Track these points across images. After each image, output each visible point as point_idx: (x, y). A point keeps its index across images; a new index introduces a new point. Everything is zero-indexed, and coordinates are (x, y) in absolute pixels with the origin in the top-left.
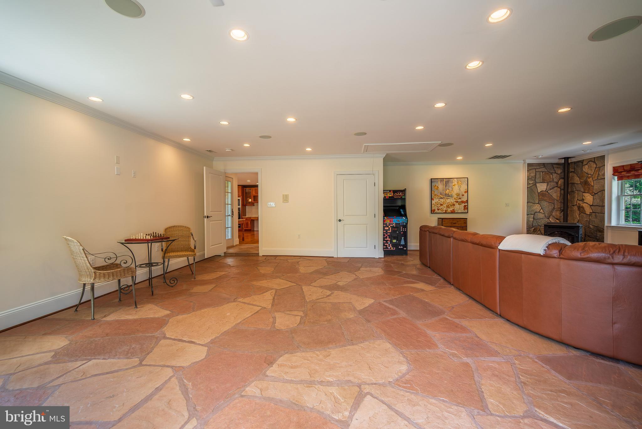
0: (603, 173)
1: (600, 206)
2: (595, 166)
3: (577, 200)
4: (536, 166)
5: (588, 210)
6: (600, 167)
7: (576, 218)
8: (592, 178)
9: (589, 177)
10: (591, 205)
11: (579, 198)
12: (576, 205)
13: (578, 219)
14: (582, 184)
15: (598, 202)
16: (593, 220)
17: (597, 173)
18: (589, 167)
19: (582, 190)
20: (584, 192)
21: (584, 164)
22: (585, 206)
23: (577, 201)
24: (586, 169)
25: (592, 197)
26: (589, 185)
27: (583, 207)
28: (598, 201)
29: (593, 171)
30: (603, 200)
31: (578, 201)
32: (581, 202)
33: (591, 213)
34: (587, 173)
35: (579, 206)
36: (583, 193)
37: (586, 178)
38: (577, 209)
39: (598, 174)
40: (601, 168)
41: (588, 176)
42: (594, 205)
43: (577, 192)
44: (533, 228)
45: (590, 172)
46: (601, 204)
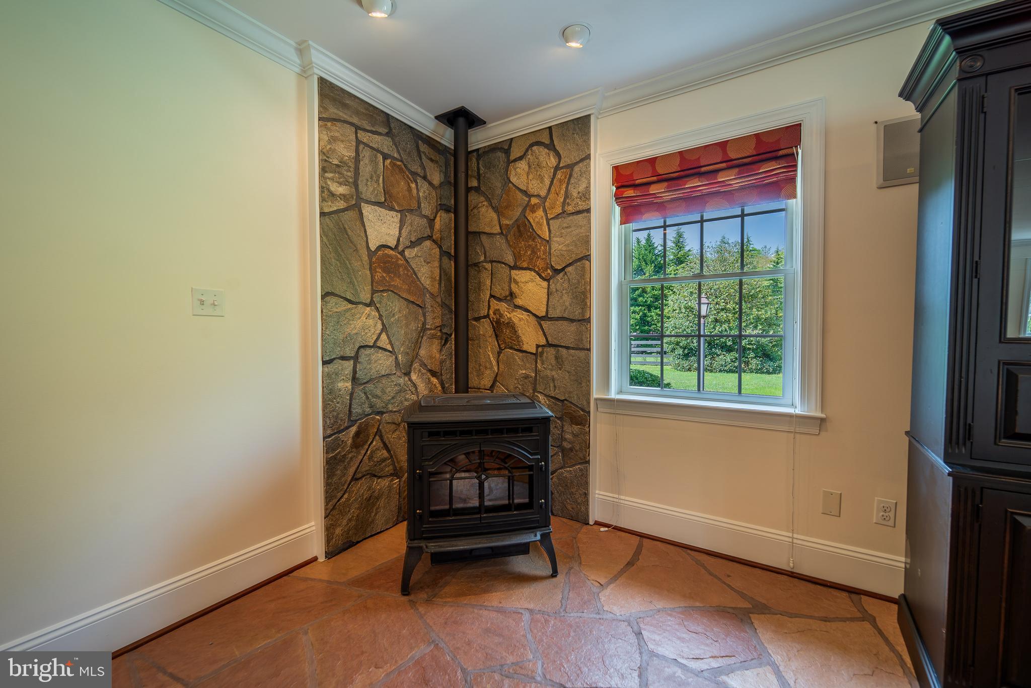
0: (582, 188)
1: (572, 321)
2: (553, 161)
3: (492, 296)
4: (357, 113)
5: (530, 337)
6: (571, 167)
7: (486, 368)
8: (545, 211)
9: (533, 209)
10: (546, 318)
11: (498, 292)
12: (487, 316)
13: (496, 368)
14: (506, 236)
15: (564, 304)
16: (548, 373)
17: (563, 192)
18: (530, 167)
19: (510, 259)
20: (515, 267)
21: (512, 158)
22: (520, 320)
23: (489, 301)
24: (520, 174)
25: (545, 284)
26: (534, 236)
27: (511, 325)
28: (567, 299)
29: (547, 182)
30: (582, 297)
31: (493, 301)
32: (503, 307)
33: (540, 349)
34: (525, 193)
35: (498, 322)
36: (514, 272)
37: (520, 209)
38: (490, 331)
39: (566, 196)
40: (576, 169)
41: (530, 201)
42: (552, 314)
43: (488, 266)
44: (354, 429)
45: (535, 187)
46: (577, 315)
